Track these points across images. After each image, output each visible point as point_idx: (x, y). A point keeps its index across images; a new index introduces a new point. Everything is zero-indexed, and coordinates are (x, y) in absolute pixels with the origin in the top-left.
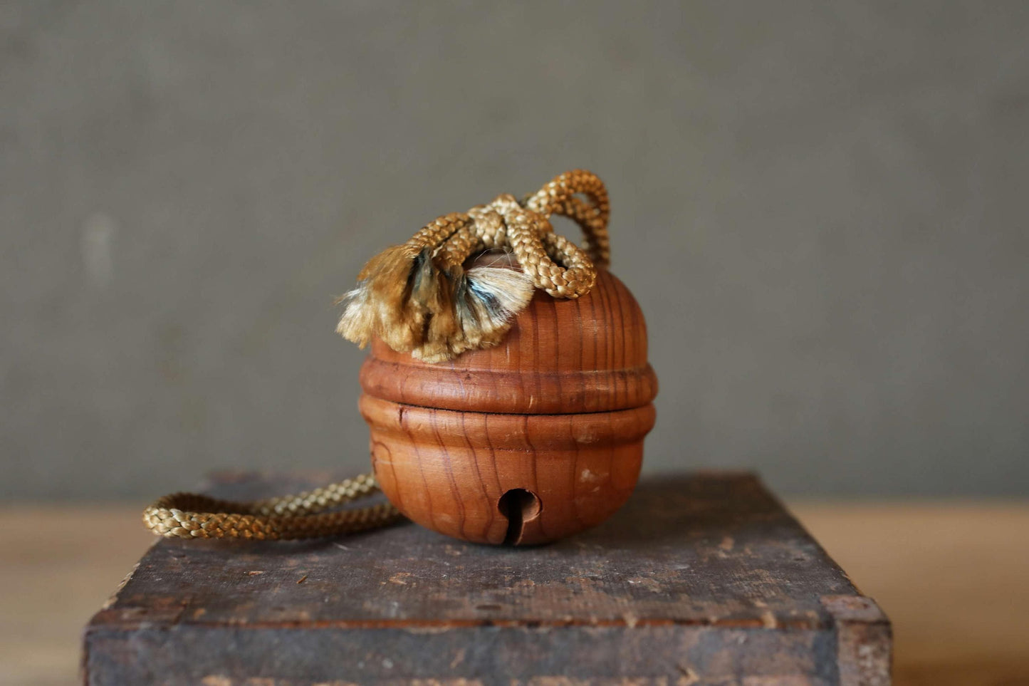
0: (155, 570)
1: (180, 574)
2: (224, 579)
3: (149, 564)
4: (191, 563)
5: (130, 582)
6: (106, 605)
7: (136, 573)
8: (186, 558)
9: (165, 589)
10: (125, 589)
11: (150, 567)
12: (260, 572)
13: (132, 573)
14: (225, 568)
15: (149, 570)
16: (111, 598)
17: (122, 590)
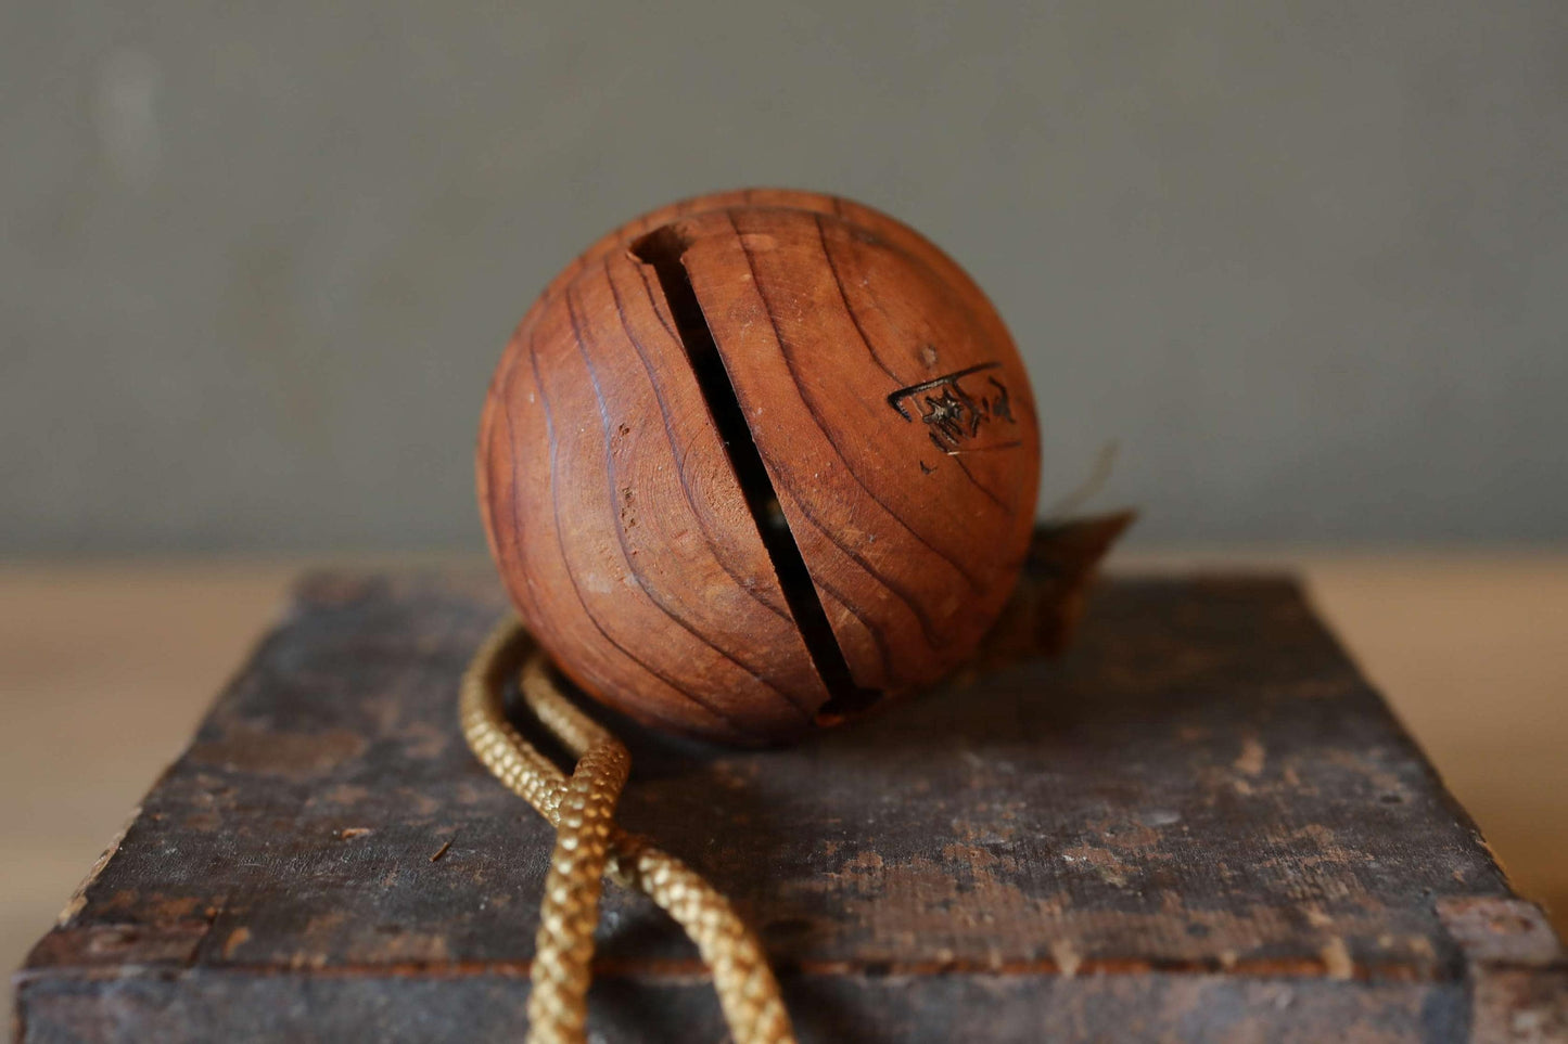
0: (166, 828)
1: (212, 837)
2: (295, 848)
3: (158, 811)
4: (238, 808)
5: (117, 857)
6: (65, 915)
7: (132, 835)
8: (229, 795)
9: (180, 875)
10: (104, 875)
11: (159, 817)
12: (365, 831)
13: (122, 834)
14: (299, 822)
15: (156, 826)
16: (76, 897)
17: (98, 877)
